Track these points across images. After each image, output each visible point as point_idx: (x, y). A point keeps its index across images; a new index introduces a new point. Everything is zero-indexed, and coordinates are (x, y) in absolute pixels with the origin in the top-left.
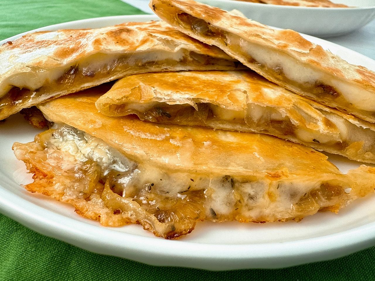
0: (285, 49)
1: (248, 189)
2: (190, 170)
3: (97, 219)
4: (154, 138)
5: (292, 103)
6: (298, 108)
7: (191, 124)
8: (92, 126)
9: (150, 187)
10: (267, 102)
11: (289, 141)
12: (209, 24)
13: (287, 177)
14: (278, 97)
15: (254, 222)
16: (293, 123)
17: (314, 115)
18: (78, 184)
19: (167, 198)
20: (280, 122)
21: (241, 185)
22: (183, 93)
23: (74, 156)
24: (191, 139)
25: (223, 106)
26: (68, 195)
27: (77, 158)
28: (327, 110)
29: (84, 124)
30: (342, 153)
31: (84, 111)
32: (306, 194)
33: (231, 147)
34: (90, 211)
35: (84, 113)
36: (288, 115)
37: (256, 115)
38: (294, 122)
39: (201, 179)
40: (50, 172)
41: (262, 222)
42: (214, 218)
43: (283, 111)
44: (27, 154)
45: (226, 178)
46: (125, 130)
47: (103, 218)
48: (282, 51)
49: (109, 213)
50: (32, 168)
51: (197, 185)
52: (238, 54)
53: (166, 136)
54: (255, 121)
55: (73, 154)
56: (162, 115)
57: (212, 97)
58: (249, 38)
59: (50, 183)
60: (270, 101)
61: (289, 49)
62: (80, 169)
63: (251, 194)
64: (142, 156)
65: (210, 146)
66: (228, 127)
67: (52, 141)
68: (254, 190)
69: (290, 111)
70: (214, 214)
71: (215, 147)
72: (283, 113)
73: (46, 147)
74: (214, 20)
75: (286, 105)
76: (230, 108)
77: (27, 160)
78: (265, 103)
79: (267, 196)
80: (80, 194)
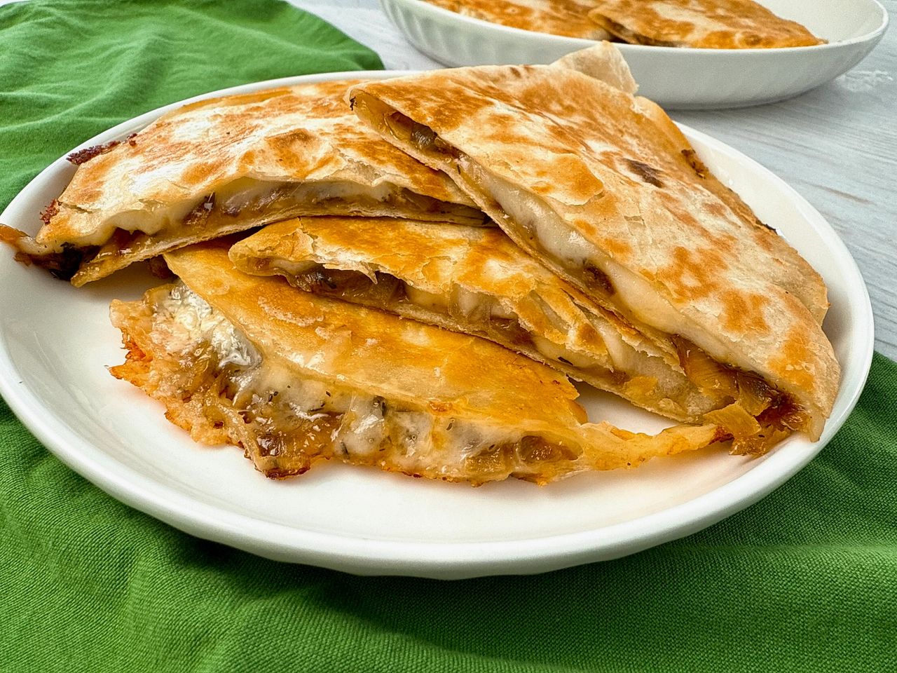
0: (543, 195)
1: (405, 422)
2: (325, 379)
3: (188, 429)
4: (294, 322)
5: (527, 290)
6: (542, 300)
7: (367, 303)
8: (213, 291)
9: (272, 397)
10: (480, 287)
11: (521, 354)
12: (436, 134)
13: (457, 413)
14: (507, 278)
15: (405, 473)
16: (522, 325)
17: (566, 317)
18: (179, 376)
19: (291, 417)
20: (505, 320)
21: (397, 416)
22: (356, 253)
23: (189, 332)
24: (350, 332)
25: (411, 282)
26: (161, 389)
27: (192, 336)
28: (595, 311)
29: (204, 286)
30: (620, 392)
31: (214, 264)
32: (493, 446)
33: (407, 353)
34: (181, 417)
35: (213, 268)
36: (514, 311)
37: (467, 303)
38: (525, 324)
39: (342, 395)
40: (149, 352)
41: (416, 476)
42: (345, 458)
43: (506, 304)
44: (126, 321)
45: (379, 399)
46: (259, 303)
47: (194, 431)
48: (537, 196)
49: (206, 425)
50: (130, 342)
51: (335, 403)
52: (476, 191)
53: (316, 321)
54: (464, 314)
55: (190, 328)
56: (320, 282)
57: (395, 266)
58: (491, 168)
59: (146, 368)
60: (485, 285)
61: (549, 195)
62: (191, 354)
63: (410, 431)
64: (267, 347)
65: (374, 347)
66: (425, 316)
67: (167, 303)
68: (414, 425)
69: (522, 305)
70: (346, 451)
71: (382, 349)
72: (507, 307)
73: (156, 312)
74: (443, 129)
75: (513, 295)
76: (422, 287)
77: (125, 329)
78: (476, 287)
79: (430, 439)
80: (179, 391)
